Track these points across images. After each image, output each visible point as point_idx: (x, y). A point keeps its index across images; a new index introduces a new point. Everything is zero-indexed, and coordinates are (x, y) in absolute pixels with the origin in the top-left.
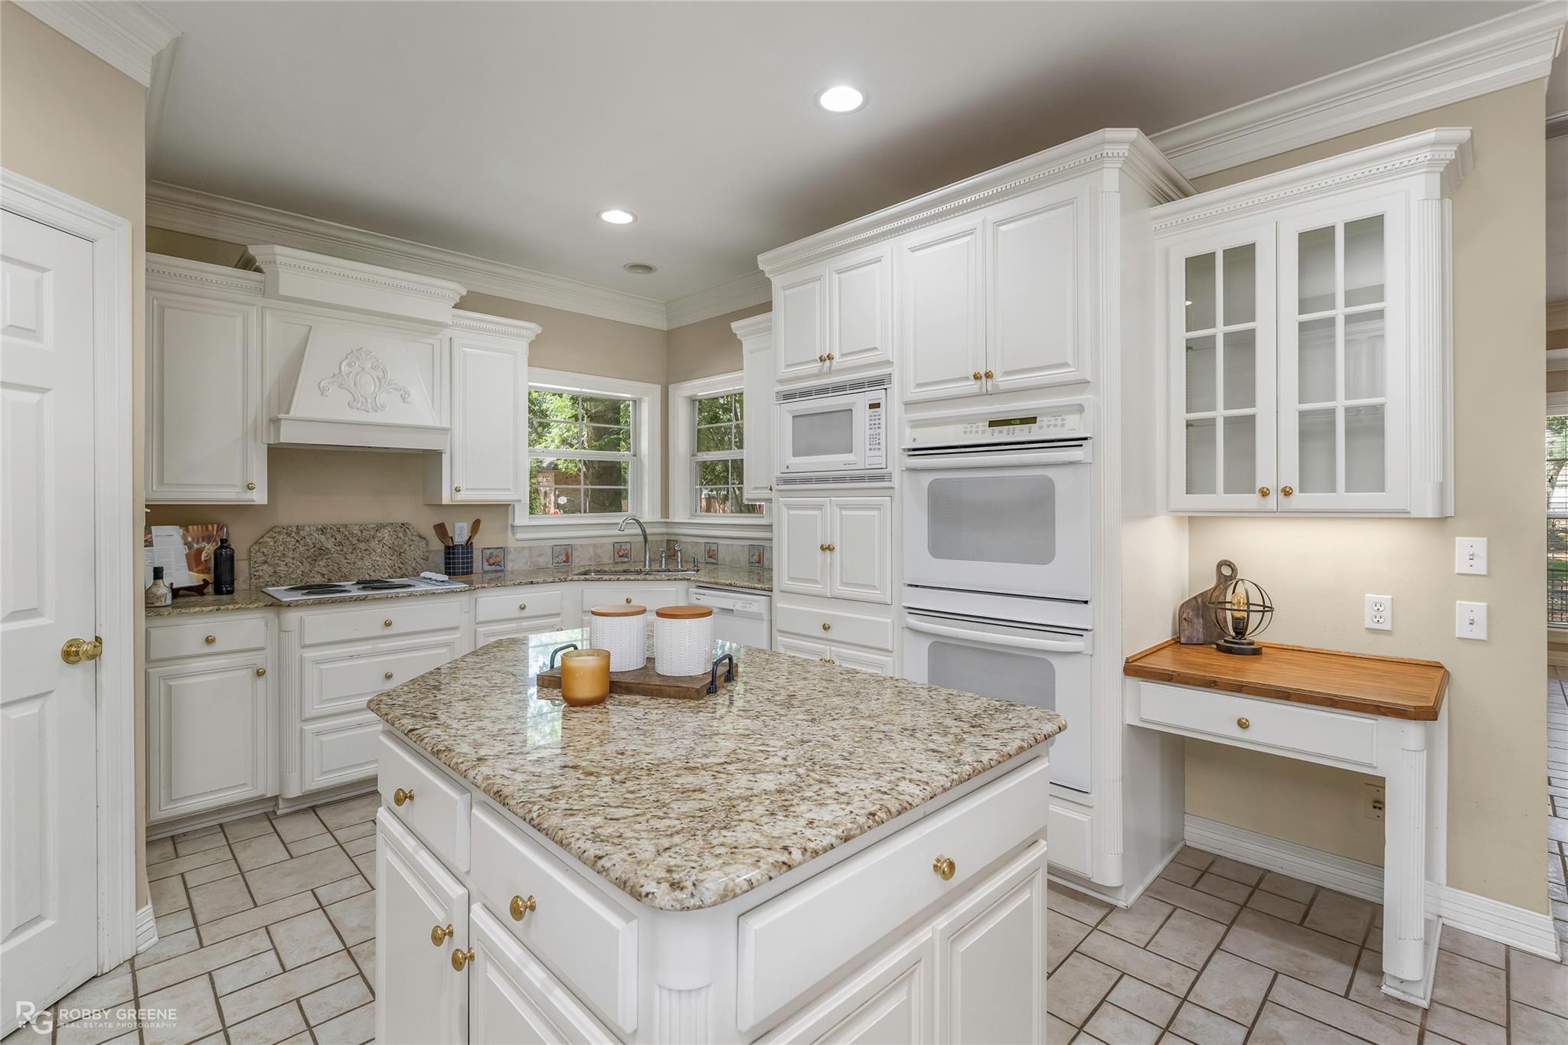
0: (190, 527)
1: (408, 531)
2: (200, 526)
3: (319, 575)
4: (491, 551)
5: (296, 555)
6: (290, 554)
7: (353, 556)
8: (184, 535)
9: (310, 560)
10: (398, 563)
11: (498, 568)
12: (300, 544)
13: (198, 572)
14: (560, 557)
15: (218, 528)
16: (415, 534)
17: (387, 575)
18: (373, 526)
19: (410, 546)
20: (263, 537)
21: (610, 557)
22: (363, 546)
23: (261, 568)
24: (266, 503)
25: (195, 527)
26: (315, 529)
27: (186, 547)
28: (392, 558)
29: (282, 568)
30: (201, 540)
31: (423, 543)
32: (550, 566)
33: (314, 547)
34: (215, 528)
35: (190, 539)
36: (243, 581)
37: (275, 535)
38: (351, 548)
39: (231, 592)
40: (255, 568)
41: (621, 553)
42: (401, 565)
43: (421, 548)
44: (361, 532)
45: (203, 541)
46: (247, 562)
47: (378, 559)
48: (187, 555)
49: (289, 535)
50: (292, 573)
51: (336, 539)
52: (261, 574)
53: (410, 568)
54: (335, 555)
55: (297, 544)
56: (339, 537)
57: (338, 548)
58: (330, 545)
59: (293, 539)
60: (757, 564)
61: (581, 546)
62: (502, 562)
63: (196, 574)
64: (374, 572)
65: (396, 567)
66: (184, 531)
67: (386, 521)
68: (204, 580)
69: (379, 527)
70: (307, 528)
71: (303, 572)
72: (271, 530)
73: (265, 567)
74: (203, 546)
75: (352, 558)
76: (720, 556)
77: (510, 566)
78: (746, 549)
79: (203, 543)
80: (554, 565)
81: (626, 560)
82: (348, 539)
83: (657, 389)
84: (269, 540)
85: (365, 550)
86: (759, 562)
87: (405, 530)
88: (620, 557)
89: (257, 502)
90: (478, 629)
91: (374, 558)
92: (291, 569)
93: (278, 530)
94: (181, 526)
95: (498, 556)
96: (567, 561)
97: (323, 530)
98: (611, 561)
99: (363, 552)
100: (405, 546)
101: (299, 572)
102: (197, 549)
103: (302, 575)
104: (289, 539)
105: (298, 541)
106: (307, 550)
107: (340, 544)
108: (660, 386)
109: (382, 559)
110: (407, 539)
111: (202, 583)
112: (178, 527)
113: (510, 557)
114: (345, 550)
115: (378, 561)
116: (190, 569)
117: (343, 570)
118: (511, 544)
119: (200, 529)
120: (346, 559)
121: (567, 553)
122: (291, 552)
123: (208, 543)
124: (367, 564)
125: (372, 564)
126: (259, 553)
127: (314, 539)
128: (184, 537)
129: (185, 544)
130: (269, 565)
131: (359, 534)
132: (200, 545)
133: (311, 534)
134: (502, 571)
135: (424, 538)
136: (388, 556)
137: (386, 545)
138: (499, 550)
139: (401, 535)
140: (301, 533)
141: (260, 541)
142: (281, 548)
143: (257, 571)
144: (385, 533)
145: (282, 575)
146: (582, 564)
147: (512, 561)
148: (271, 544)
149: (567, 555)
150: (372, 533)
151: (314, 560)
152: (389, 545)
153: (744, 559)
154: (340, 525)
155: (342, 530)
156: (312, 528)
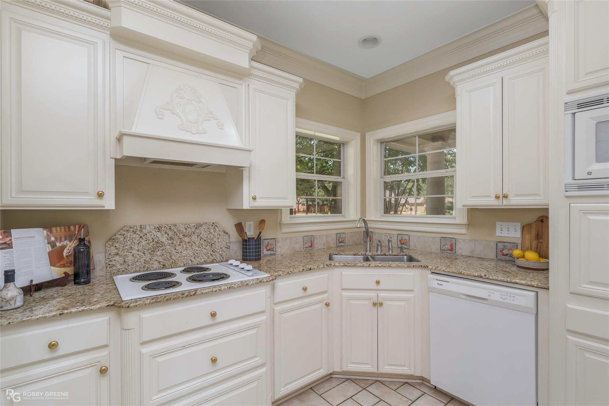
0: (54, 229)
1: (216, 228)
2: (63, 228)
3: (156, 263)
4: (268, 241)
5: (140, 248)
6: (136, 247)
7: (180, 247)
8: (47, 235)
9: (150, 251)
10: (210, 251)
11: (272, 252)
12: (142, 239)
13: (59, 267)
14: (308, 244)
15: (79, 228)
16: (221, 230)
17: (203, 260)
18: (193, 225)
19: (218, 238)
20: (115, 235)
21: (334, 244)
22: (187, 239)
23: (114, 259)
24: (114, 208)
25: (58, 228)
26: (153, 227)
27: (49, 246)
28: (206, 248)
29: (130, 258)
30: (63, 239)
31: (226, 237)
32: (302, 250)
33: (153, 241)
34: (77, 228)
35: (53, 239)
36: (100, 270)
37: (124, 233)
38: (179, 241)
39: (87, 282)
40: (109, 259)
41: (340, 240)
42: (212, 253)
43: (225, 240)
44: (186, 229)
45: (66, 239)
46: (103, 254)
47: (197, 248)
48: (50, 254)
49: (134, 232)
50: (137, 261)
51: (168, 235)
52: (114, 263)
53: (218, 255)
54: (168, 247)
55: (141, 240)
56: (170, 233)
57: (170, 242)
58: (164, 239)
59: (137, 236)
60: (449, 252)
61: (319, 236)
62: (275, 249)
63: (58, 269)
64: (195, 258)
65: (209, 254)
66: (48, 231)
67: (201, 222)
68: (65, 273)
69: (198, 226)
70: (148, 227)
71: (145, 260)
72: (122, 229)
73: (117, 258)
74: (65, 244)
75: (179, 248)
76: (412, 244)
77: (279, 251)
78: (438, 241)
79: (66, 241)
80: (305, 249)
81: (343, 244)
82: (177, 235)
83: (358, 136)
84: (120, 237)
85: (189, 243)
86: (451, 250)
87: (215, 228)
88: (340, 243)
89: (107, 208)
90: (275, 308)
91: (194, 248)
92: (136, 259)
93: (126, 228)
94: (44, 227)
95: (272, 244)
96: (311, 246)
97: (159, 229)
98: (335, 246)
99: (187, 244)
100: (215, 239)
101: (142, 260)
102: (60, 247)
103: (145, 263)
104: (134, 236)
105: (141, 237)
106: (148, 244)
107: (171, 239)
108: (360, 134)
109: (200, 249)
110: (216, 234)
111: (64, 276)
112: (41, 229)
113: (279, 245)
114: (175, 243)
115: (197, 250)
116: (52, 264)
117: (173, 257)
118: (279, 236)
119: (63, 230)
120: (175, 249)
121: (311, 241)
122: (136, 246)
123: (70, 242)
124: (190, 253)
125: (193, 252)
126: (112, 248)
127: (153, 235)
128: (48, 237)
129: (49, 243)
130: (121, 256)
131: (184, 231)
132: (62, 243)
133: (151, 232)
134: (275, 254)
135: (227, 233)
136: (204, 247)
137: (203, 239)
138: (273, 240)
139: (212, 231)
140: (144, 230)
141: (113, 238)
142: (129, 243)
143: (111, 261)
144: (202, 230)
145: (130, 264)
146: (319, 248)
147: (280, 247)
148: (122, 239)
149: (311, 242)
150: (193, 230)
151: (153, 251)
152: (205, 239)
153: (436, 247)
154: (171, 225)
155: (172, 228)
156: (151, 227)
